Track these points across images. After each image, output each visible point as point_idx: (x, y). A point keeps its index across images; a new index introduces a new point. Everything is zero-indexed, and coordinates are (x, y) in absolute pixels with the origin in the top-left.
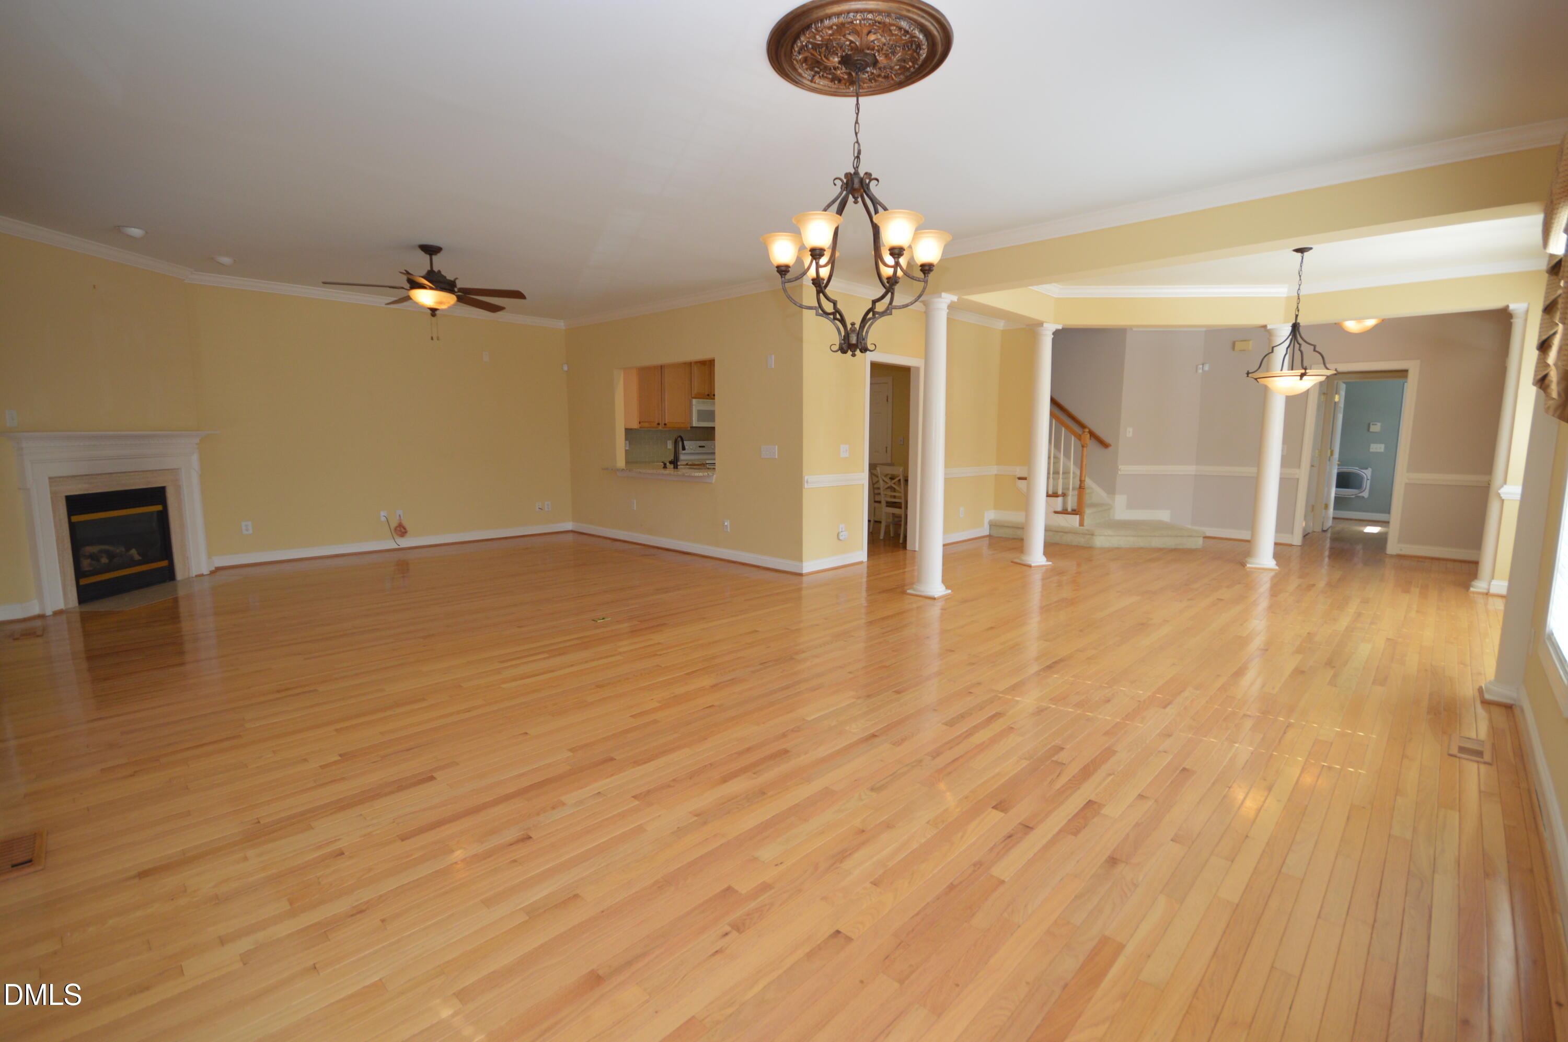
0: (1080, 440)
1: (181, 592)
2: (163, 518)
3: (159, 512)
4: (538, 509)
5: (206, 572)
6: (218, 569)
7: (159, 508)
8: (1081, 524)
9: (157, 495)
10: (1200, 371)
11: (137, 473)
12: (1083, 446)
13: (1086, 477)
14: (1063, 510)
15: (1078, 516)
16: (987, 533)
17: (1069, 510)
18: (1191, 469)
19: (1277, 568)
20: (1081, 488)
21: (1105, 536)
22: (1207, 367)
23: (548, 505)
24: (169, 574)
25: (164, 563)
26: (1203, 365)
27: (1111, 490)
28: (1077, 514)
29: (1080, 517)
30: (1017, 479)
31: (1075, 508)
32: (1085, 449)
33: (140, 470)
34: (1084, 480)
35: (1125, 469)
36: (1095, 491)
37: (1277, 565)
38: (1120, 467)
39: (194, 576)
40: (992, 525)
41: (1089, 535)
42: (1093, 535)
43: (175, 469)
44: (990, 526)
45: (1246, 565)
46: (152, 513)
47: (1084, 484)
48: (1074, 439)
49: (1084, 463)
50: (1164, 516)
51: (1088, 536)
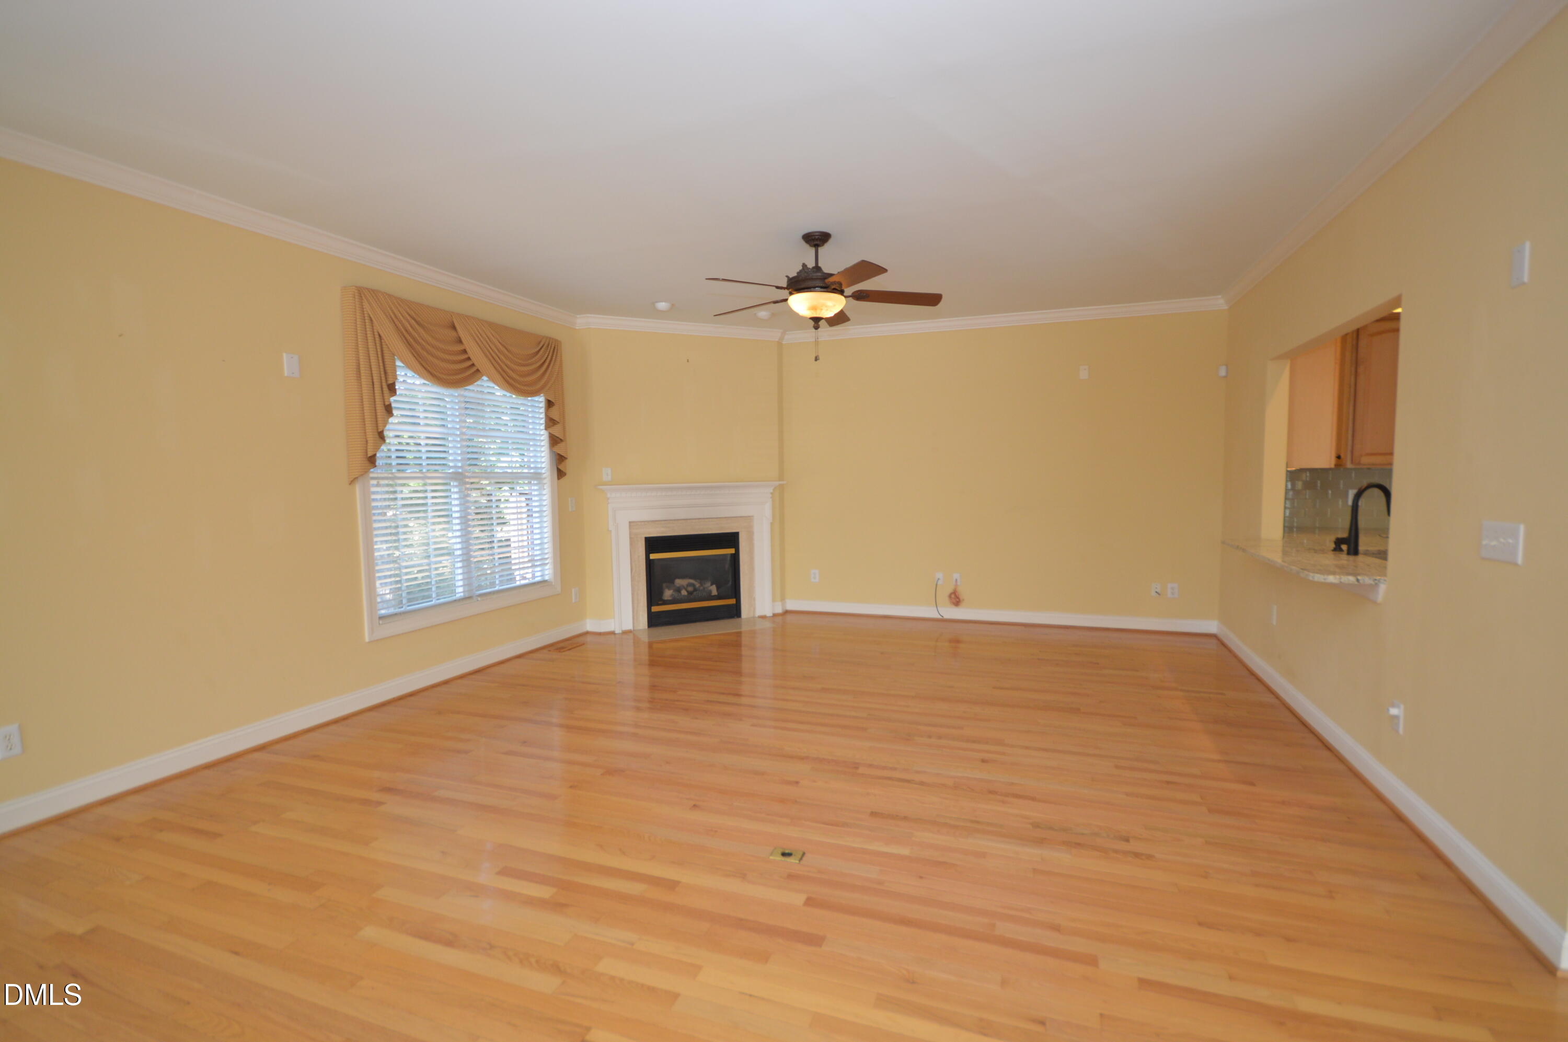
1: (744, 628)
2: (735, 559)
3: (732, 555)
4: (1153, 593)
5: (769, 614)
6: (786, 612)
7: (732, 551)
9: (731, 540)
11: (711, 520)
23: (1172, 588)
24: (734, 612)
25: (732, 601)
33: (714, 516)
39: (757, 616)
43: (749, 516)
46: (725, 555)
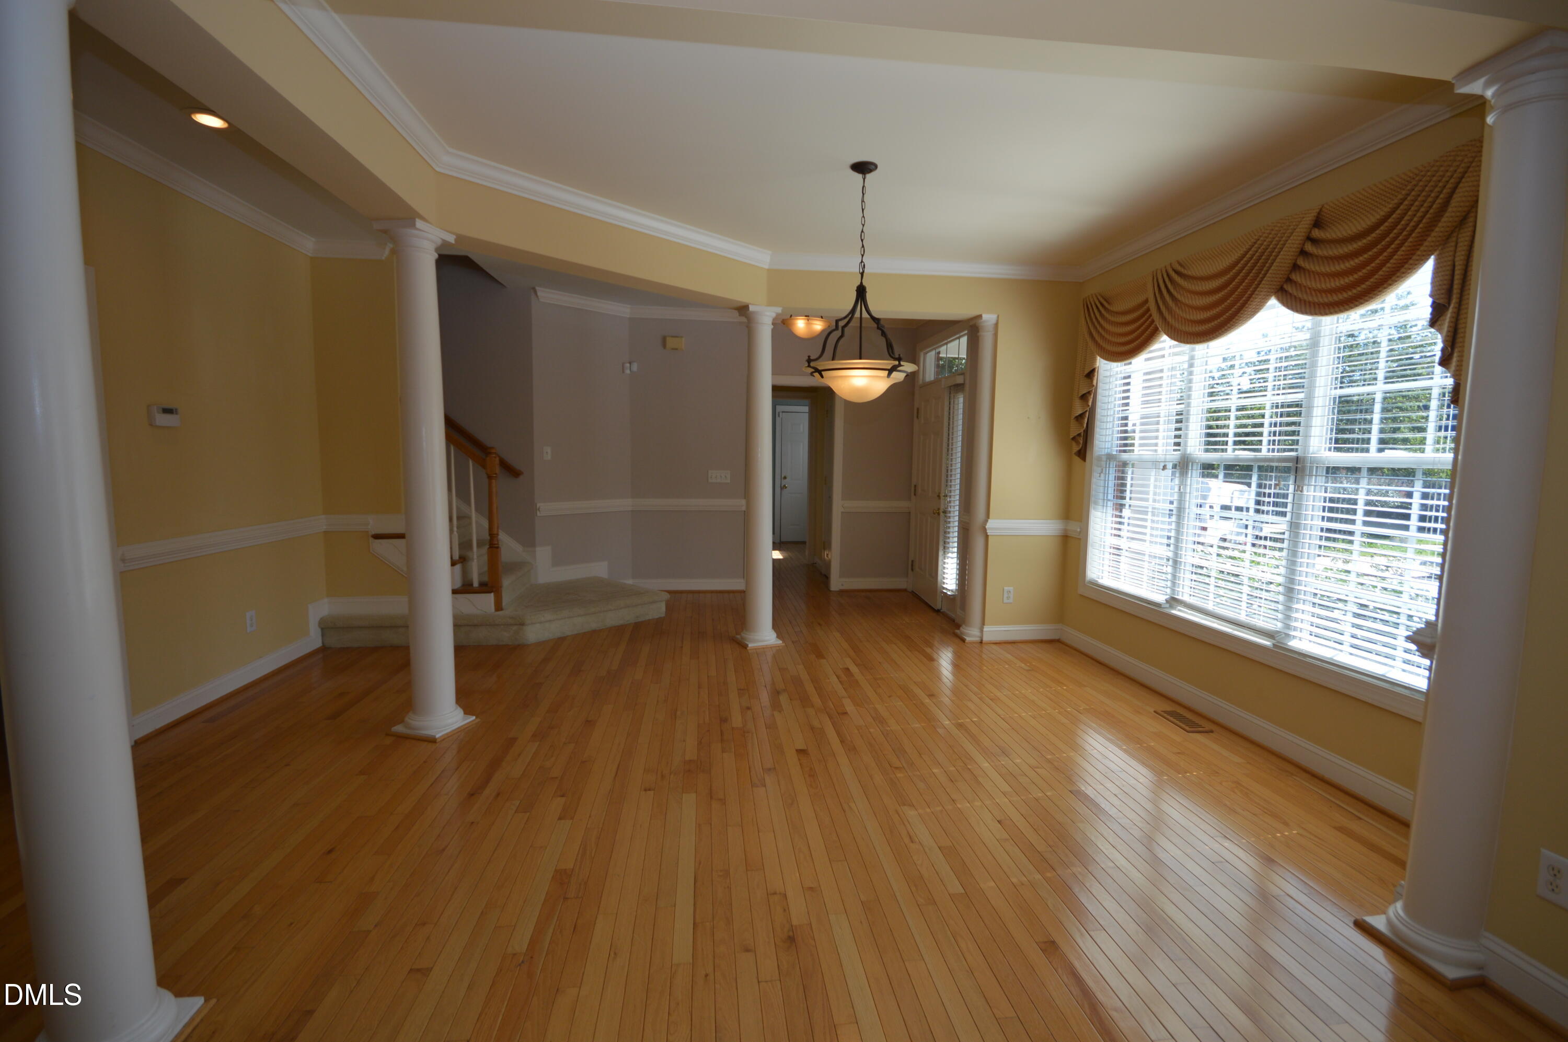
0: (484, 466)
8: (499, 607)
10: (628, 372)
12: (490, 477)
13: (500, 531)
14: (463, 585)
15: (492, 594)
16: (318, 644)
17: (476, 584)
18: (625, 504)
19: (780, 642)
20: (493, 545)
21: (541, 623)
22: (635, 367)
26: (630, 363)
27: (529, 542)
28: (490, 592)
29: (495, 596)
30: (371, 540)
31: (486, 579)
32: (494, 481)
34: (498, 534)
35: (546, 508)
36: (509, 546)
37: (778, 637)
38: (538, 505)
40: (326, 627)
41: (516, 625)
42: (522, 624)
44: (322, 629)
45: (747, 645)
47: (498, 541)
48: (473, 465)
49: (495, 506)
50: (599, 570)
51: (515, 628)
